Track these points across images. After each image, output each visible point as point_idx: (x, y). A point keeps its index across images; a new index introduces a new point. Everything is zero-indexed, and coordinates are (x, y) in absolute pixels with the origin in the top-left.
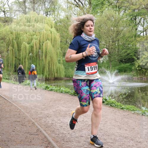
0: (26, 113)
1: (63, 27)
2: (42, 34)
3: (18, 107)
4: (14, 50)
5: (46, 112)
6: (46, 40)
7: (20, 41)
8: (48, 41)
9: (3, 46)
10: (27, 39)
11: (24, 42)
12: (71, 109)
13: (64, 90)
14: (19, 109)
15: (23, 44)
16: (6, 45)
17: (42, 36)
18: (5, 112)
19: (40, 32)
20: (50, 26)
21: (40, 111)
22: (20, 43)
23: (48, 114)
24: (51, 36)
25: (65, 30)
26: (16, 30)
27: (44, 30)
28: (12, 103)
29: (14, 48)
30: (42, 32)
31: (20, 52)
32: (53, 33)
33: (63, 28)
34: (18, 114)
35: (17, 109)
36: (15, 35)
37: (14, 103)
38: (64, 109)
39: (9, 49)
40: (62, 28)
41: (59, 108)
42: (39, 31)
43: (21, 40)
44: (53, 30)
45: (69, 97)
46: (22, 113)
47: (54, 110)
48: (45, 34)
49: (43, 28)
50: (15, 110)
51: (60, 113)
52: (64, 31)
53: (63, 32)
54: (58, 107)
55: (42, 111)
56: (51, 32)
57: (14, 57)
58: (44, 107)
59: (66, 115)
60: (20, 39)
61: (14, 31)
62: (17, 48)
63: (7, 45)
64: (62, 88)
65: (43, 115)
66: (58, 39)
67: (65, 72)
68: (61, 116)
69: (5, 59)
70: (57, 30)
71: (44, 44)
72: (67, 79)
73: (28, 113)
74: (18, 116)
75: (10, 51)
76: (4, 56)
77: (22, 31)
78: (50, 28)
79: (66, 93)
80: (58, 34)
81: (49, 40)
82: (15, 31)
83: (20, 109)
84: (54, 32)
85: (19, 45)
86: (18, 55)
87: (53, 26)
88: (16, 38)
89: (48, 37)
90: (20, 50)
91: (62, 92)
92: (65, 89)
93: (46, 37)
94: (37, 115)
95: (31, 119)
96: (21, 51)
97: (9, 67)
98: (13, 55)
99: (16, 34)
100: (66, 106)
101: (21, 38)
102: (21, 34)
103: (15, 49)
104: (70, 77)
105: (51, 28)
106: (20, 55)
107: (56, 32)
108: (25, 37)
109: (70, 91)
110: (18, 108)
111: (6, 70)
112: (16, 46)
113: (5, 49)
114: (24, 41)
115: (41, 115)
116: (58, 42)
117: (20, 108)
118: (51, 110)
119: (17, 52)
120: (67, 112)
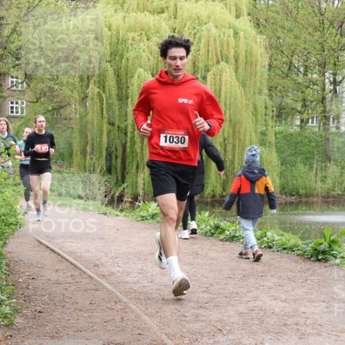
0: (146, 314)
1: (277, 13)
2: (203, 41)
3: (119, 294)
4: (104, 96)
5: (214, 315)
6: (218, 62)
7: (127, 67)
8: (223, 64)
9: (68, 82)
10: (151, 58)
11: (141, 70)
12: (303, 309)
13: (277, 238)
14: (120, 301)
15: (136, 75)
16: (77, 80)
17: (202, 45)
18: (76, 309)
19: (195, 34)
20: (233, 8)
21: (193, 311)
22: (127, 74)
23: (220, 321)
24: (237, 46)
25: (288, 24)
26: (114, 28)
27: (211, 25)
28: (96, 281)
29: (104, 91)
30: (205, 33)
31: (127, 104)
32: (242, 34)
33: (279, 18)
34: (118, 318)
35: (116, 303)
36: (110, 44)
37: (103, 281)
38: (278, 306)
39: (90, 95)
40: (275, 15)
41: (258, 303)
42: (194, 28)
43: (130, 61)
44: (245, 24)
45: (294, 264)
46: (132, 316)
47: (242, 308)
48: (215, 40)
49: (209, 17)
50: (109, 305)
51: (262, 322)
52: (283, 27)
53: (279, 30)
54: (256, 298)
55: (201, 312)
56: (236, 33)
57: (106, 120)
58: (206, 296)
59: (283, 328)
60: (128, 60)
61: (106, 29)
62: (114, 92)
63: (82, 79)
64: (269, 234)
65: (203, 324)
66: (260, 59)
67: (281, 175)
68: (268, 332)
69: (76, 127)
70: (258, 25)
71: (210, 76)
72: (289, 199)
73: (151, 315)
74: (119, 324)
75: (92, 99)
76: (71, 119)
77: (135, 31)
78: (230, 18)
79: (284, 249)
80: (261, 39)
81: (227, 62)
82: (110, 29)
83: (125, 300)
84: (245, 31)
85: (124, 81)
86: (120, 116)
87: (245, 10)
88: (114, 54)
89: (225, 52)
90: (127, 98)
91: (270, 247)
92: (282, 235)
93: (219, 49)
94: (183, 323)
95: (164, 337)
96: (130, 99)
97: (88, 158)
98: (102, 114)
99: (114, 40)
100: (283, 297)
101: (131, 54)
102: (130, 41)
103: (110, 95)
104: (297, 193)
105: (237, 17)
106: (126, 115)
107: (252, 31)
108: (144, 51)
109: (300, 242)
110: (117, 297)
111: (80, 166)
112: (111, 82)
113: (76, 95)
114: (141, 67)
115: (196, 326)
116: (258, 68)
117: (126, 296)
118: (230, 308)
119: (116, 103)
120: (290, 317)
